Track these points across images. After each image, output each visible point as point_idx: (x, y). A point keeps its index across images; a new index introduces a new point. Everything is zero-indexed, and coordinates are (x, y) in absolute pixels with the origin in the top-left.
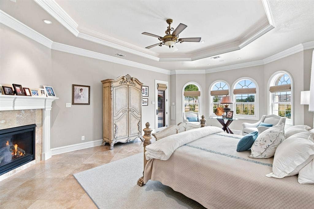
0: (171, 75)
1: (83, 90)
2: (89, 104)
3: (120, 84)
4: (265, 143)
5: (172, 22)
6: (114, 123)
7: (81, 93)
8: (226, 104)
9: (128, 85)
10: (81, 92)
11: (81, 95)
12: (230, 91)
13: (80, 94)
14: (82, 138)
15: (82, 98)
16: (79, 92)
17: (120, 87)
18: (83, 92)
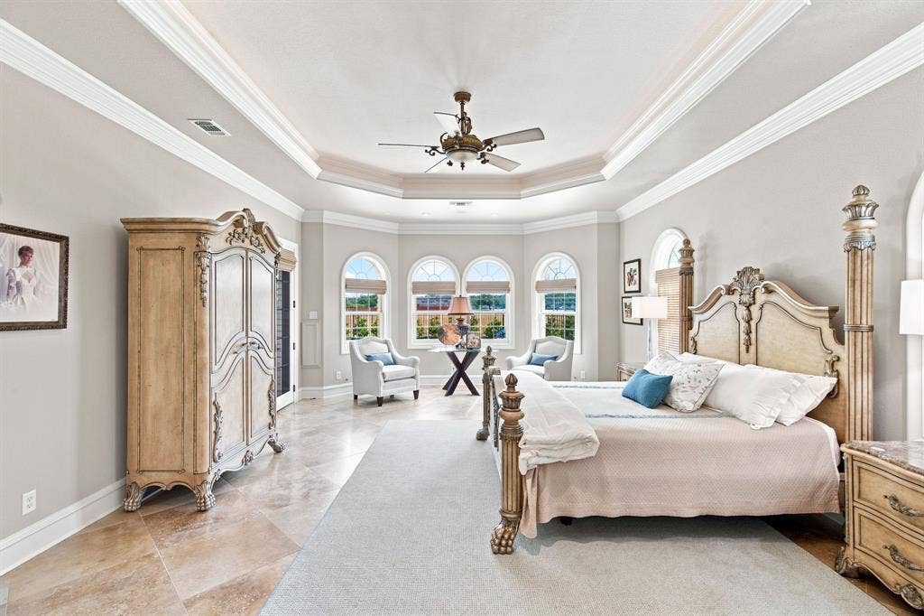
0: (302, 224)
1: (35, 257)
2: (61, 324)
3: (228, 245)
4: (698, 384)
5: (469, 100)
6: (213, 399)
7: (25, 269)
8: (459, 317)
9: (247, 250)
10: (22, 264)
11: (25, 282)
12: (458, 285)
13: (19, 274)
14: (25, 503)
15: (27, 295)
16: (12, 265)
17: (226, 254)
18: (31, 264)
